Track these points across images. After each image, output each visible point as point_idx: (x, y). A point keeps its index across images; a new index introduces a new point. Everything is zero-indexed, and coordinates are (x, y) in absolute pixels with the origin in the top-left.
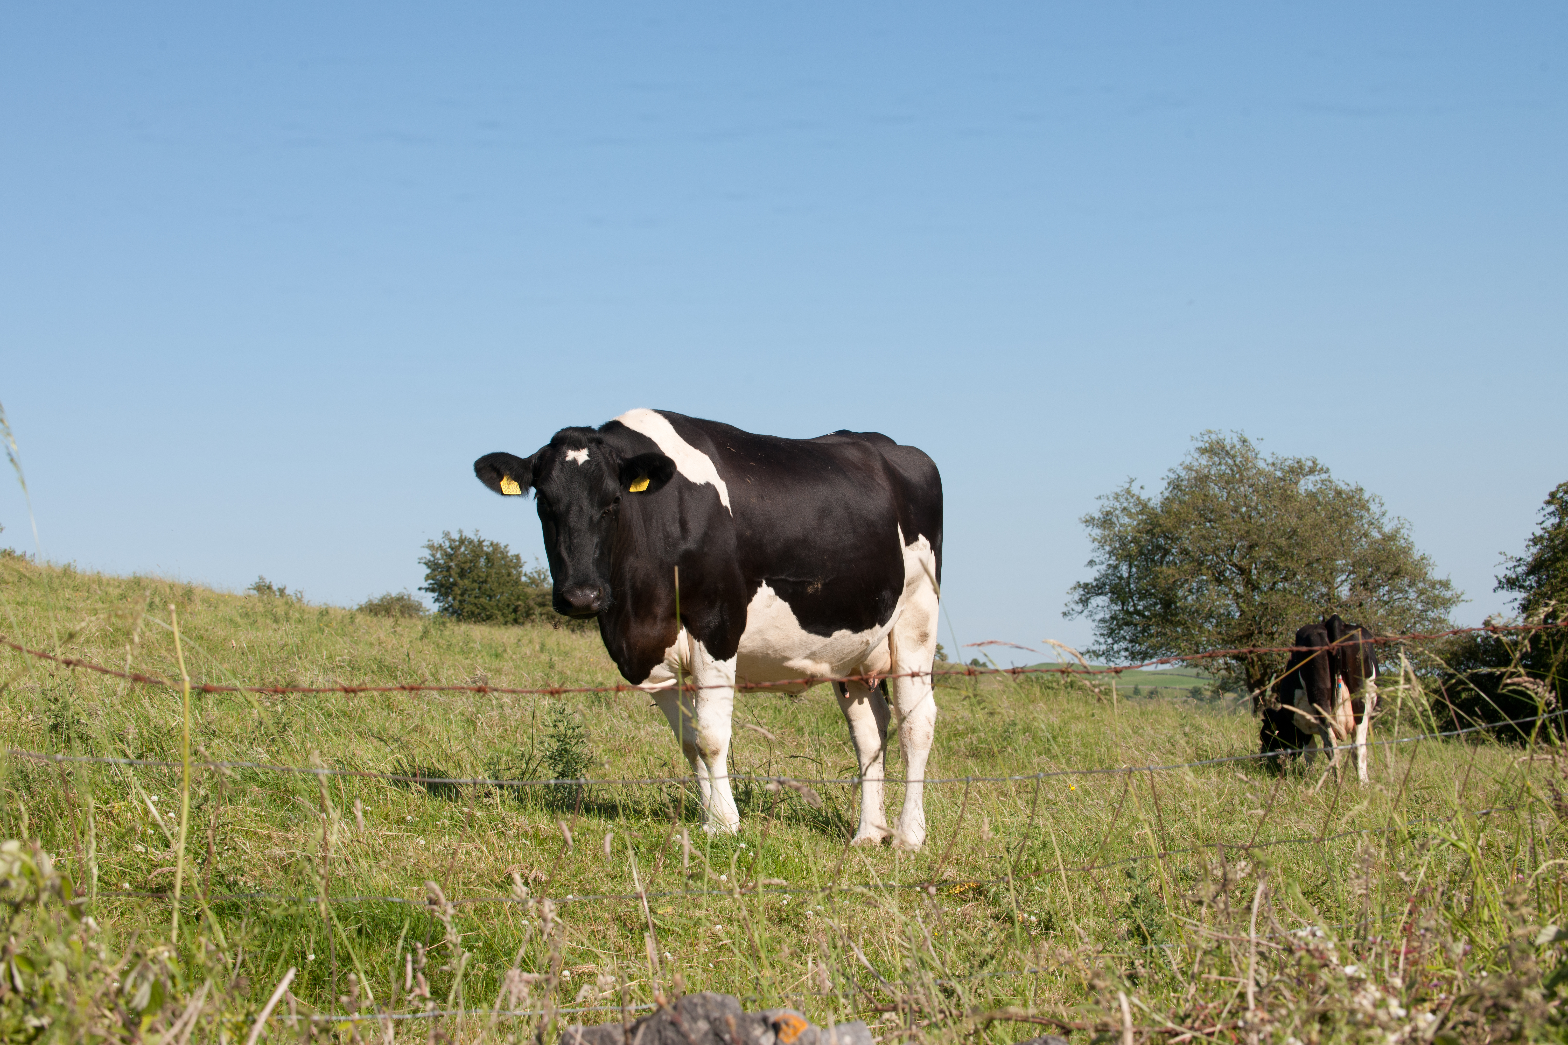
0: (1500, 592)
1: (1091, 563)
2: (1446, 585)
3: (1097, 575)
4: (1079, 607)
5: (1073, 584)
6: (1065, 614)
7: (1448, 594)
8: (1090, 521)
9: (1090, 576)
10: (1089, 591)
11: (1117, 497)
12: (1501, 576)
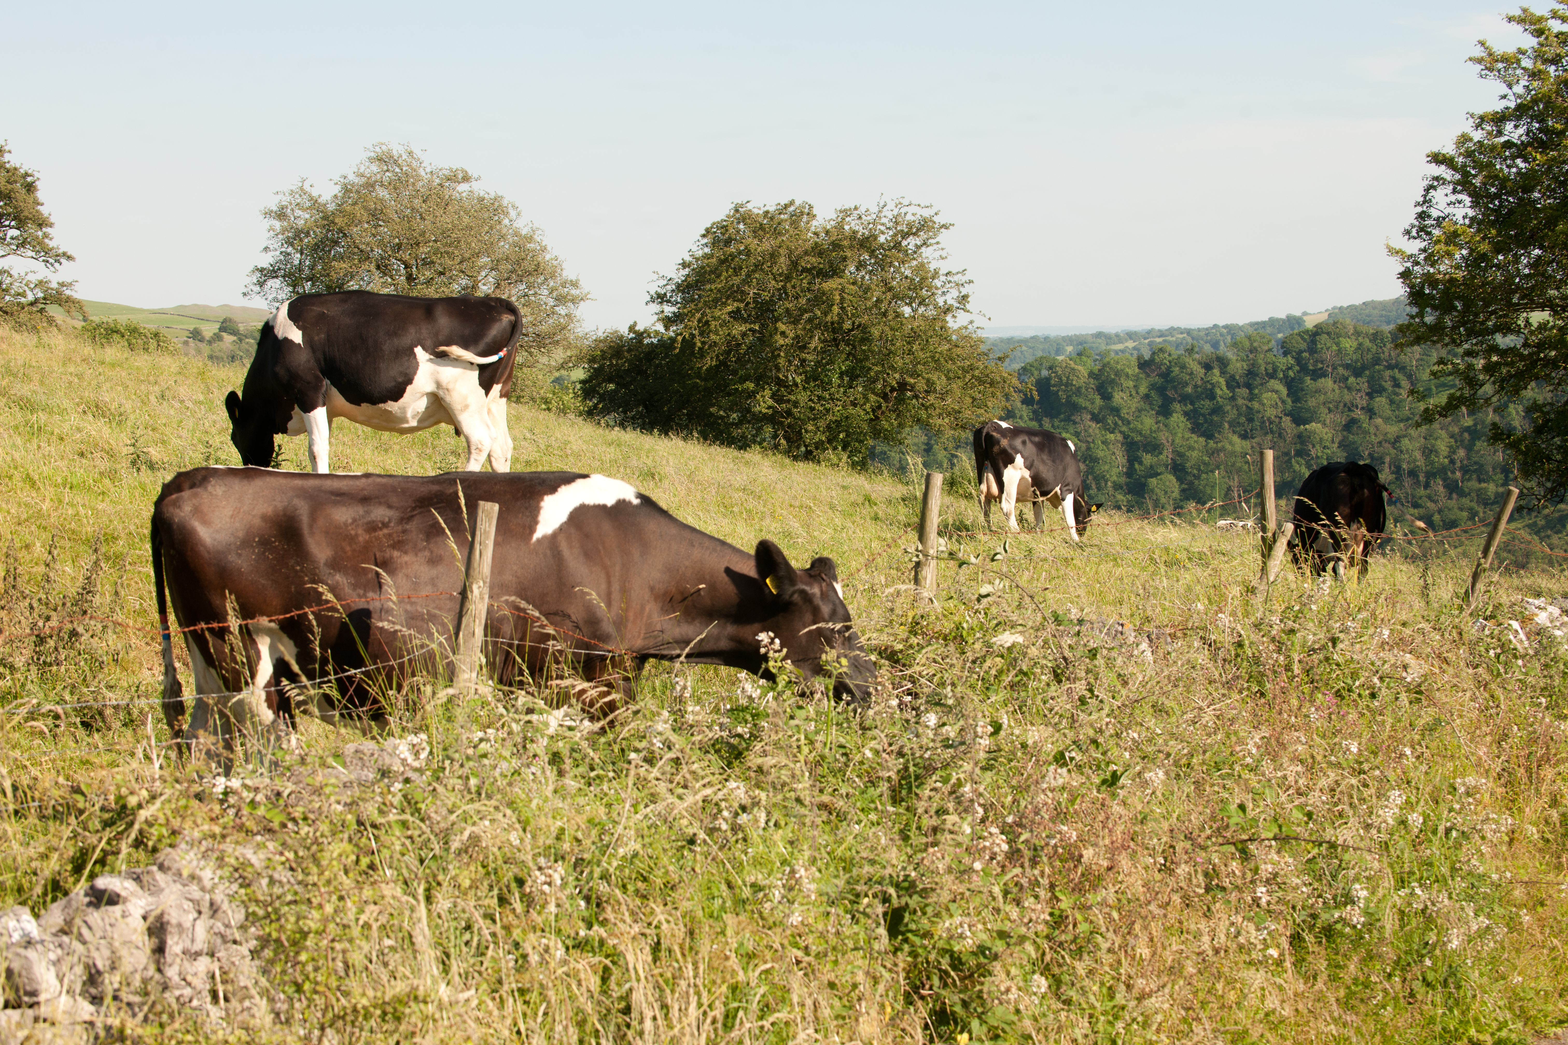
0: (652, 305)
1: (266, 249)
2: (575, 284)
3: (272, 261)
4: (257, 288)
5: (252, 268)
6: (245, 294)
7: (574, 292)
8: (268, 214)
9: (266, 261)
10: (266, 274)
11: (292, 193)
12: (653, 293)
